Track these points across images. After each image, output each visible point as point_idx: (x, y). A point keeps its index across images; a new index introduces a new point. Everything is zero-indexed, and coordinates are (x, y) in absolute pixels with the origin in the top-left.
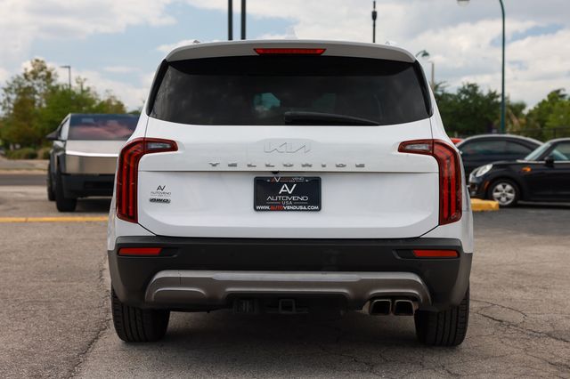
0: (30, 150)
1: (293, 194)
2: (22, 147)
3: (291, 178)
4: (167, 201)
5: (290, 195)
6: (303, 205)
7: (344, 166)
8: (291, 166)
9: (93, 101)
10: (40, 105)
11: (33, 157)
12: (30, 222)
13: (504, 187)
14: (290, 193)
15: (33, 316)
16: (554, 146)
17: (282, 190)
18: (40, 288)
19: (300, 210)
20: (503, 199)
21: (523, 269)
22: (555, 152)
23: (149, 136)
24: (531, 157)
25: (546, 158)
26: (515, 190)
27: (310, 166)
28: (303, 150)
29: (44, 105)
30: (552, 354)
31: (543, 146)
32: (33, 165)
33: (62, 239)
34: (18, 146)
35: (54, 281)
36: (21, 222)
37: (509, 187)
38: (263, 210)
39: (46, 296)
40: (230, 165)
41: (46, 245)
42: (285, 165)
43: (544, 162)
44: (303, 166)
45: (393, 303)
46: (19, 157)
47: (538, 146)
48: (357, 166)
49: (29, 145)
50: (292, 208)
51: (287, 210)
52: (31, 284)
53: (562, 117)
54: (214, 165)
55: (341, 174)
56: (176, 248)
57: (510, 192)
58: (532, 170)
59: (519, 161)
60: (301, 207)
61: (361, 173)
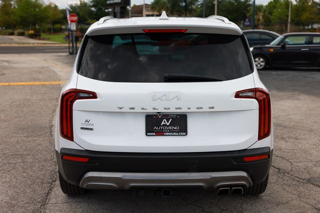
0: (11, 31)
1: (170, 125)
2: (6, 28)
3: (168, 115)
4: (91, 129)
5: (168, 126)
6: (176, 132)
7: (201, 108)
8: (169, 109)
9: (41, 5)
10: (14, 7)
11: (12, 34)
12: (12, 85)
13: (259, 59)
14: (168, 124)
15: (14, 168)
16: (286, 37)
17: (163, 123)
18: (18, 142)
19: (174, 135)
20: (259, 66)
21: (281, 122)
22: (287, 40)
23: (79, 88)
24: (274, 43)
25: (282, 44)
26: (265, 61)
27: (181, 109)
28: (176, 99)
29: (16, 7)
30: (315, 200)
31: (281, 37)
32: (12, 39)
33: (29, 100)
34: (4, 28)
35: (25, 137)
36: (7, 86)
37: (262, 60)
38: (151, 135)
39: (21, 150)
40: (130, 109)
41: (20, 105)
42: (165, 109)
43: (280, 46)
44: (176, 109)
45: (231, 190)
46: (5, 34)
47: (277, 37)
48: (210, 108)
49: (10, 28)
50: (170, 134)
51: (166, 135)
52: (12, 139)
53: (280, 10)
54: (121, 108)
55: (200, 112)
56: (98, 159)
57: (262, 62)
58: (274, 50)
59: (267, 46)
60: (175, 134)
61: (213, 112)
